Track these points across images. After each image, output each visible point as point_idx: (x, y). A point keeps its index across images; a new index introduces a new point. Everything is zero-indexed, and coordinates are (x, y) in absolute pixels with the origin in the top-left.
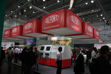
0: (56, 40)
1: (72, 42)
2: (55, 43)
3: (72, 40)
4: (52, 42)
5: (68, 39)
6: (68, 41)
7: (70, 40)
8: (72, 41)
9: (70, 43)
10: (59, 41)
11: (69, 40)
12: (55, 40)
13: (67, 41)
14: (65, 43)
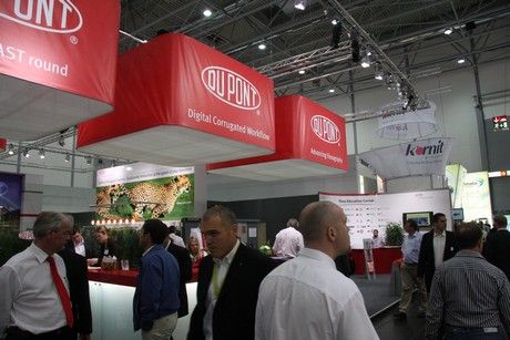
0: (121, 183)
1: (192, 188)
2: (114, 199)
3: (190, 177)
4: (101, 195)
5: (174, 175)
6: (175, 187)
7: (182, 181)
8: (192, 183)
9: (181, 199)
10: (130, 186)
11: (176, 180)
12: (116, 183)
13: (166, 183)
14: (158, 200)
